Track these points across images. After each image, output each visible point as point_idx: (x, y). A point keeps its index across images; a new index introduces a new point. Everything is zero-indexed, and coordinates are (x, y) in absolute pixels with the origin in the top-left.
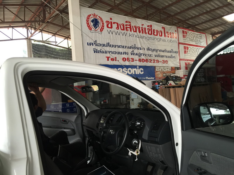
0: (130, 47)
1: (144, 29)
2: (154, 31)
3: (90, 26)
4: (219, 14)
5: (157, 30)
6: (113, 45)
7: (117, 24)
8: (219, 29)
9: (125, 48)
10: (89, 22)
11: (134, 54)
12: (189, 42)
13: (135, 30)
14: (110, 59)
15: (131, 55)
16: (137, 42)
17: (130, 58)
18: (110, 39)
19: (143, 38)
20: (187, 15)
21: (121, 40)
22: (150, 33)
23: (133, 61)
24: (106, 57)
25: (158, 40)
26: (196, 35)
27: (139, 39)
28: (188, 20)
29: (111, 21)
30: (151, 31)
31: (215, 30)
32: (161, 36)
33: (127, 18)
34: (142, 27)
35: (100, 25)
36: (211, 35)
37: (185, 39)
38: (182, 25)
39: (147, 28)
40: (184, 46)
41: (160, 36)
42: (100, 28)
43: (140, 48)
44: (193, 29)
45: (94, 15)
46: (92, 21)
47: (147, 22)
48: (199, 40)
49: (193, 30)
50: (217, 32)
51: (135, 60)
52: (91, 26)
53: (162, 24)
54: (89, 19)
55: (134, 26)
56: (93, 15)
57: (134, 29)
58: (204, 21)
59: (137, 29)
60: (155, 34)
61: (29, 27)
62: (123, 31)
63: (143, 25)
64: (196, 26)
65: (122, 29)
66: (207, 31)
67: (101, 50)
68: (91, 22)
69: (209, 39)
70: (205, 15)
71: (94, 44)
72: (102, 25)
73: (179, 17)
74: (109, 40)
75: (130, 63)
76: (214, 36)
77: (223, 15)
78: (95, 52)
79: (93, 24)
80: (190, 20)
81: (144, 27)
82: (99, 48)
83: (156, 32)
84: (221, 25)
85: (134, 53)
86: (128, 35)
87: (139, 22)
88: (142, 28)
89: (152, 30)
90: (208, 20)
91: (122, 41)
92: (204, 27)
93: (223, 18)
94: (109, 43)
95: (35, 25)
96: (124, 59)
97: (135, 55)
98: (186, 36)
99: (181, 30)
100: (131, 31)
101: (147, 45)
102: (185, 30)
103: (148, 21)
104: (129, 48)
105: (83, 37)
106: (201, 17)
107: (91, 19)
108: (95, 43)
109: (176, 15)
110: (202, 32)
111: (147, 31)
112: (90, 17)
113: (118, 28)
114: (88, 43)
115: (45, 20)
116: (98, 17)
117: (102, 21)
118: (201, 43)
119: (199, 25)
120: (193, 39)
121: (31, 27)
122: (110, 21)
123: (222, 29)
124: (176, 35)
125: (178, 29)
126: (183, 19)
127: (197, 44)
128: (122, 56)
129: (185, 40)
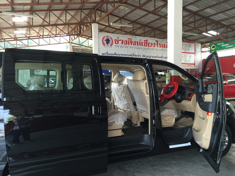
1: (141, 43)
6: (118, 54)
7: (122, 41)
9: (127, 56)
10: (104, 41)
13: (134, 44)
16: (135, 52)
18: (117, 50)
19: (140, 49)
21: (124, 51)
22: (146, 45)
25: (152, 49)
26: (185, 45)
27: (137, 49)
31: (202, 40)
32: (155, 47)
33: (129, 36)
34: (139, 42)
35: (111, 42)
36: (200, 44)
39: (144, 42)
41: (153, 47)
42: (111, 44)
43: (137, 56)
46: (106, 40)
47: (144, 38)
48: (188, 48)
53: (156, 39)
55: (134, 41)
62: (126, 45)
63: (140, 40)
65: (125, 43)
66: (195, 41)
71: (106, 54)
76: (202, 44)
77: (201, 32)
79: (106, 42)
83: (150, 44)
86: (129, 47)
87: (138, 39)
89: (148, 43)
94: (116, 53)
100: (131, 44)
101: (143, 53)
104: (129, 55)
107: (105, 39)
110: (191, 42)
111: (143, 44)
112: (105, 38)
113: (122, 43)
117: (112, 40)
118: (189, 50)
122: (117, 39)
127: (186, 51)
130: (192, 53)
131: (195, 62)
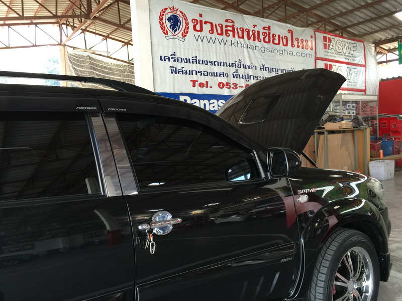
0: (232, 64)
1: (256, 34)
2: (273, 37)
3: (164, 27)
4: (387, 9)
5: (279, 36)
6: (202, 60)
7: (212, 24)
8: (387, 35)
9: (224, 66)
10: (164, 20)
11: (238, 76)
12: (335, 57)
13: (241, 36)
14: (197, 84)
15: (234, 77)
16: (244, 56)
17: (231, 83)
18: (199, 50)
19: (254, 48)
20: (332, 9)
21: (216, 52)
22: (267, 40)
23: (236, 88)
24: (191, 81)
25: (281, 52)
26: (347, 44)
27: (248, 50)
28: (334, 18)
29: (201, 19)
30: (269, 37)
31: (381, 36)
32: (287, 45)
33: (229, 14)
34: (253, 30)
35: (183, 26)
36: (373, 45)
37: (327, 50)
38: (323, 25)
39: (262, 31)
40: (325, 64)
41: (284, 45)
42: (183, 31)
43: (249, 66)
44: (342, 33)
45: (173, 9)
46: (169, 19)
47: (263, 21)
48: (351, 52)
49: (342, 35)
50: (385, 40)
51: (239, 87)
52: (166, 28)
53: (289, 25)
54: (164, 16)
55: (240, 28)
56: (170, 9)
57: (240, 32)
58: (361, 20)
59: (244, 33)
60: (276, 41)
61: (63, 24)
62: (221, 37)
63: (255, 26)
64: (348, 29)
65: (219, 32)
66: (366, 38)
67: (183, 69)
68: (167, 21)
69: (369, 51)
70: (364, 10)
71: (172, 58)
72: (186, 27)
73: (319, 13)
74: (197, 52)
75: (231, 91)
76: (378, 46)
77: (394, 10)
78: (172, 73)
79: (170, 24)
80: (337, 18)
81: (256, 29)
82: (179, 66)
83: (277, 38)
84: (390, 27)
85: (238, 74)
86: (229, 43)
87: (248, 22)
88: (254, 32)
89: (271, 35)
90: (368, 18)
91: (218, 54)
92: (362, 31)
93: (394, 15)
94: (196, 57)
95: (74, 21)
96: (221, 85)
97: (240, 78)
98: (329, 45)
99: (320, 36)
100: (234, 36)
101: (261, 61)
102: (327, 36)
103: (265, 20)
104: (229, 65)
105: (153, 46)
106: (356, 13)
107: (168, 16)
108: (174, 57)
109: (313, 9)
110: (357, 38)
111: (262, 37)
112: (166, 12)
113: (212, 31)
114: (161, 57)
115: (91, 15)
116: (178, 12)
117: (185, 19)
118: (355, 58)
119: (354, 27)
120: (341, 51)
121: (67, 25)
122: (199, 19)
123: (393, 34)
124: (312, 43)
125: (316, 33)
126: (326, 17)
127: (348, 59)
128: (217, 80)
129: (327, 54)
130: (361, 66)
131: (366, 86)
